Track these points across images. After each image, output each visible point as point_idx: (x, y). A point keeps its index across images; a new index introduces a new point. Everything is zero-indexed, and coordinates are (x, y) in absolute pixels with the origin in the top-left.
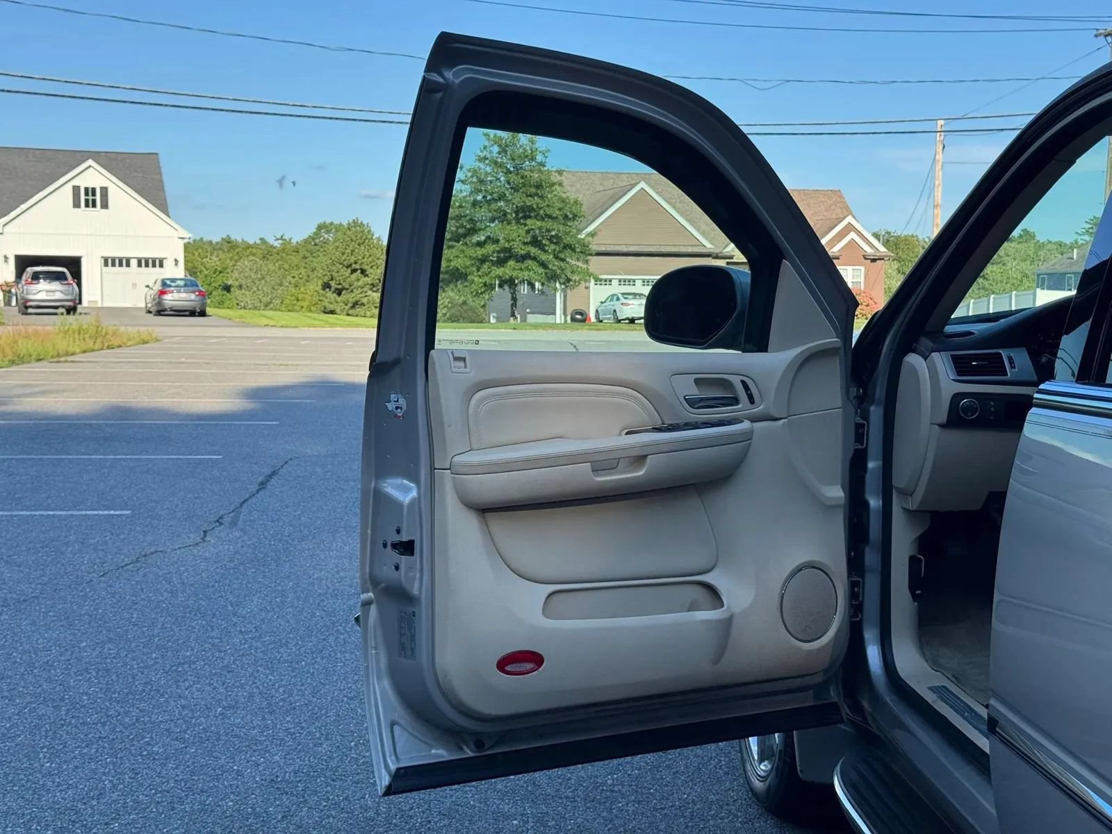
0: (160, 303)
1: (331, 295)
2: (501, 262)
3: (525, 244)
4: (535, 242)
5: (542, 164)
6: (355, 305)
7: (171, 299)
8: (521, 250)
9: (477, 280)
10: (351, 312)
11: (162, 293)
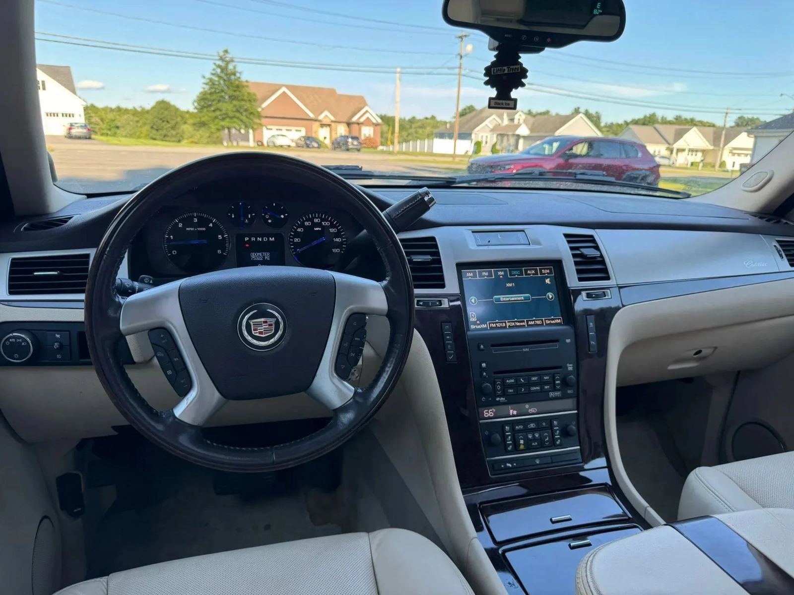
0: (69, 133)
1: (154, 132)
2: (223, 119)
3: (234, 112)
4: (237, 111)
5: (239, 78)
6: (165, 136)
7: (74, 132)
8: (231, 114)
9: (213, 128)
10: (164, 139)
11: (70, 129)
